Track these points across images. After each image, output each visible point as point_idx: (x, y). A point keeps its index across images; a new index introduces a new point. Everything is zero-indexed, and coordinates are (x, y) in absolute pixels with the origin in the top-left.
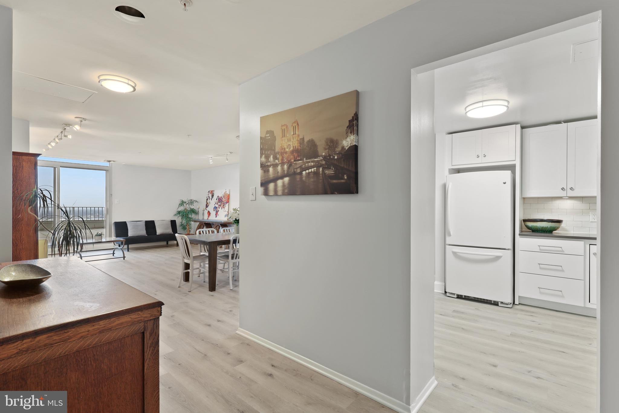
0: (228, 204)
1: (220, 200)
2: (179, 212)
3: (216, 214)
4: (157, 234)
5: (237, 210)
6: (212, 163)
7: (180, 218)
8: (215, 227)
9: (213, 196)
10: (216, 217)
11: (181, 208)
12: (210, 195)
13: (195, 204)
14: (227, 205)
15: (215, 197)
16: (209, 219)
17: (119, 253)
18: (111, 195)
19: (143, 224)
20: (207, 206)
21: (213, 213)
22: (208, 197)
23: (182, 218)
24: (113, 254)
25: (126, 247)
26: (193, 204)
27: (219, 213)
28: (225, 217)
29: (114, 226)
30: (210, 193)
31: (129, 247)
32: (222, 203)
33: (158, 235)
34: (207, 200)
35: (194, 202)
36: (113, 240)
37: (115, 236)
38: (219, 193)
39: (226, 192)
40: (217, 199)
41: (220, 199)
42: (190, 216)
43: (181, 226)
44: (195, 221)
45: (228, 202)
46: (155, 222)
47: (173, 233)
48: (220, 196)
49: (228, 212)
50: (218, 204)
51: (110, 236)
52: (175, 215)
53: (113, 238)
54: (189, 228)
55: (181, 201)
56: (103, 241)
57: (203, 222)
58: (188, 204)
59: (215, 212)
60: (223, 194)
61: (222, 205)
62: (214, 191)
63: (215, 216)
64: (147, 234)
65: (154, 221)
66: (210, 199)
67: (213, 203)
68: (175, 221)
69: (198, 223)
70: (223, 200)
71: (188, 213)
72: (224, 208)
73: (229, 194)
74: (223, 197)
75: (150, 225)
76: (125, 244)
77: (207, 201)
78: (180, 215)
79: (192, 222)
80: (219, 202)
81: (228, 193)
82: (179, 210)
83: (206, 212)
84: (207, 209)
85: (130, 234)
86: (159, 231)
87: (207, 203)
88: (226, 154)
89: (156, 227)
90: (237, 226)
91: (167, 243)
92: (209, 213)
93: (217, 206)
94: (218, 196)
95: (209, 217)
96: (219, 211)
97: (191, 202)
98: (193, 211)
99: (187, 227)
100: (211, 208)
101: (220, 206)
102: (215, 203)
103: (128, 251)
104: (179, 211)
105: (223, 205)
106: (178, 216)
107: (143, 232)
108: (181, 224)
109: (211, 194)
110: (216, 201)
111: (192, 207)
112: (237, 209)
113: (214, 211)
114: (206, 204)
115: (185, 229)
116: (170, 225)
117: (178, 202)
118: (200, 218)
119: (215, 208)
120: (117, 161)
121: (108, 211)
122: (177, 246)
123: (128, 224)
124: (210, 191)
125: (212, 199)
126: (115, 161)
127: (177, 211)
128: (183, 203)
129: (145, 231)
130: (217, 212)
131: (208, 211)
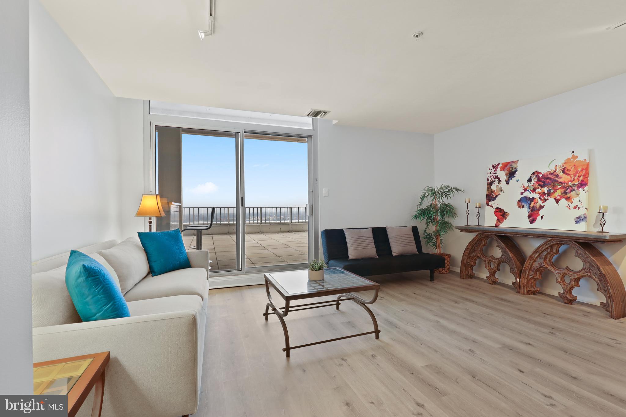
0: (585, 188)
1: (543, 180)
2: (422, 212)
3: (533, 216)
4: (394, 254)
7: (425, 222)
8: (547, 248)
9: (512, 174)
10: (533, 222)
11: (426, 204)
12: (502, 174)
14: (580, 192)
15: (523, 175)
16: (502, 225)
18: (317, 180)
19: (370, 233)
20: (490, 197)
21: (518, 213)
22: (492, 179)
26: (451, 194)
27: (543, 212)
29: (323, 237)
30: (499, 169)
32: (554, 186)
33: (395, 257)
34: (490, 184)
35: (454, 191)
39: (573, 157)
40: (530, 180)
41: (548, 178)
43: (426, 237)
45: (583, 184)
46: (388, 230)
47: (418, 253)
49: (589, 210)
50: (539, 190)
52: (416, 217)
58: (441, 194)
59: (525, 211)
61: (558, 194)
62: (516, 162)
63: (528, 220)
64: (378, 255)
65: (385, 227)
66: (504, 182)
67: (514, 189)
68: (417, 228)
69: (472, 235)
72: (568, 199)
73: (588, 164)
75: (380, 236)
77: (489, 188)
78: (424, 217)
79: (450, 232)
80: (542, 186)
83: (489, 211)
84: (491, 203)
85: (352, 254)
86: (396, 249)
87: (490, 192)
89: (391, 241)
92: (501, 214)
93: (533, 195)
94: (536, 173)
95: (499, 220)
96: (542, 207)
97: (448, 191)
100: (507, 202)
102: (522, 191)
105: (565, 193)
107: (371, 251)
108: (427, 234)
109: (503, 170)
110: (527, 184)
111: (445, 201)
113: (522, 207)
114: (485, 192)
116: (411, 237)
118: (473, 224)
119: (526, 200)
120: (329, 112)
121: (312, 209)
122: (431, 281)
123: (347, 234)
124: (500, 165)
125: (511, 181)
126: (326, 112)
127: (420, 210)
128: (434, 192)
129: (375, 249)
130: (532, 211)
131: (497, 208)
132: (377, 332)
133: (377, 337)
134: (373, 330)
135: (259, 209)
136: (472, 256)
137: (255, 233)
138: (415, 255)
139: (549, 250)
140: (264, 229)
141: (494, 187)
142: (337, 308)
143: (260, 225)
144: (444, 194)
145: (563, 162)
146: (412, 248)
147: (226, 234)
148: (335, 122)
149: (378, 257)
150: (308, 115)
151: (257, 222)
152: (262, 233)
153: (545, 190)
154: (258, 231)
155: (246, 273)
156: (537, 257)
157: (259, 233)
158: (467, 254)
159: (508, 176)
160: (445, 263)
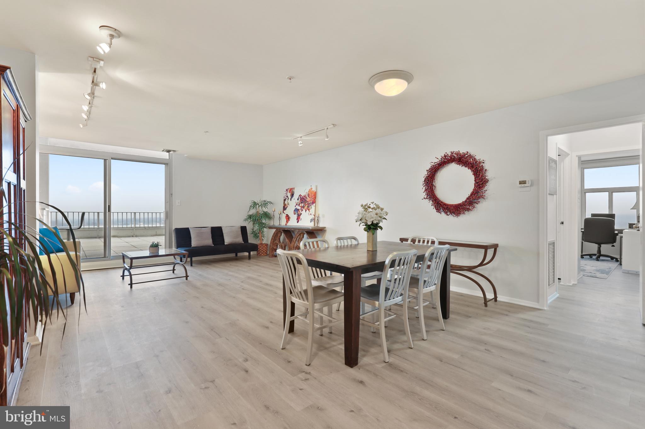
0: (314, 205)
1: (302, 199)
2: (250, 217)
3: (298, 219)
4: (225, 244)
5: (369, 207)
6: (301, 145)
7: (252, 223)
8: (299, 236)
9: (292, 195)
10: (298, 222)
11: (253, 212)
12: (289, 195)
13: (269, 206)
14: (313, 207)
15: (296, 196)
16: (288, 224)
17: (180, 270)
18: (171, 194)
19: (209, 231)
20: (285, 208)
21: (293, 217)
22: (286, 197)
23: (254, 224)
24: (174, 270)
25: (189, 259)
26: (267, 206)
27: (301, 217)
28: (311, 222)
29: (175, 233)
30: (288, 192)
31: (193, 260)
32: (305, 203)
33: (227, 245)
34: (285, 200)
35: (269, 203)
36: (173, 253)
37: (176, 246)
38: (301, 191)
39: (312, 189)
40: (298, 199)
41: (304, 199)
42: (264, 221)
43: (253, 233)
44: (271, 228)
45: (314, 202)
46: (223, 229)
47: (243, 243)
48: (303, 195)
49: (315, 215)
50: (300, 205)
51: (170, 247)
52: (246, 220)
53: (174, 250)
54: (262, 236)
55: (253, 202)
56: (160, 254)
57: (282, 228)
58: (261, 206)
59: (296, 216)
60: (307, 192)
61: (306, 207)
62: (294, 188)
63: (296, 221)
65: (221, 227)
66: (289, 199)
67: (293, 204)
68: (245, 227)
69: (274, 230)
70: (307, 200)
71: (262, 217)
72: (309, 210)
73: (316, 193)
74: (307, 196)
75: (217, 232)
76: (188, 257)
77: (284, 202)
78: (252, 220)
79: (265, 229)
80: (302, 203)
81: (314, 189)
82: (251, 213)
83: (284, 216)
84: (285, 211)
85: (194, 243)
86: (227, 240)
87: (285, 205)
88: (326, 128)
89: (224, 235)
90: (373, 234)
91: (236, 255)
92: (288, 218)
93: (298, 208)
94: (300, 195)
95: (287, 222)
96: (301, 214)
97: (265, 204)
98: (267, 215)
99: (260, 235)
100: (290, 211)
101: (303, 207)
102: (296, 205)
103: (191, 265)
104: (251, 215)
105: (308, 207)
106: (249, 220)
107: (209, 241)
108: (252, 231)
109: (290, 192)
110: (297, 201)
111: (265, 210)
112: (368, 205)
113: (295, 214)
114: (283, 205)
115: (257, 238)
116: (240, 232)
117: (249, 204)
118: (277, 224)
119: (296, 210)
120: (177, 151)
121: (168, 215)
122: (249, 259)
123: (191, 231)
124: (289, 189)
125: (292, 199)
126: (175, 151)
127: (248, 215)
128: (255, 204)
129: (211, 240)
130: (298, 216)
131: (287, 215)
132: (187, 277)
133: (187, 279)
134: (185, 276)
135: (133, 214)
136: (274, 243)
137: (129, 236)
138: (241, 244)
139: (299, 237)
140: (137, 233)
141: (286, 202)
142: (173, 272)
143: (134, 229)
144: (263, 205)
145: (308, 191)
146: (240, 240)
147: (96, 238)
148: (185, 155)
149: (213, 245)
150: (163, 151)
151: (130, 226)
152: (136, 236)
153: (303, 204)
154: (132, 234)
155: (112, 260)
156: (295, 241)
157: (133, 236)
158: (272, 242)
159: (291, 196)
160: (258, 249)
